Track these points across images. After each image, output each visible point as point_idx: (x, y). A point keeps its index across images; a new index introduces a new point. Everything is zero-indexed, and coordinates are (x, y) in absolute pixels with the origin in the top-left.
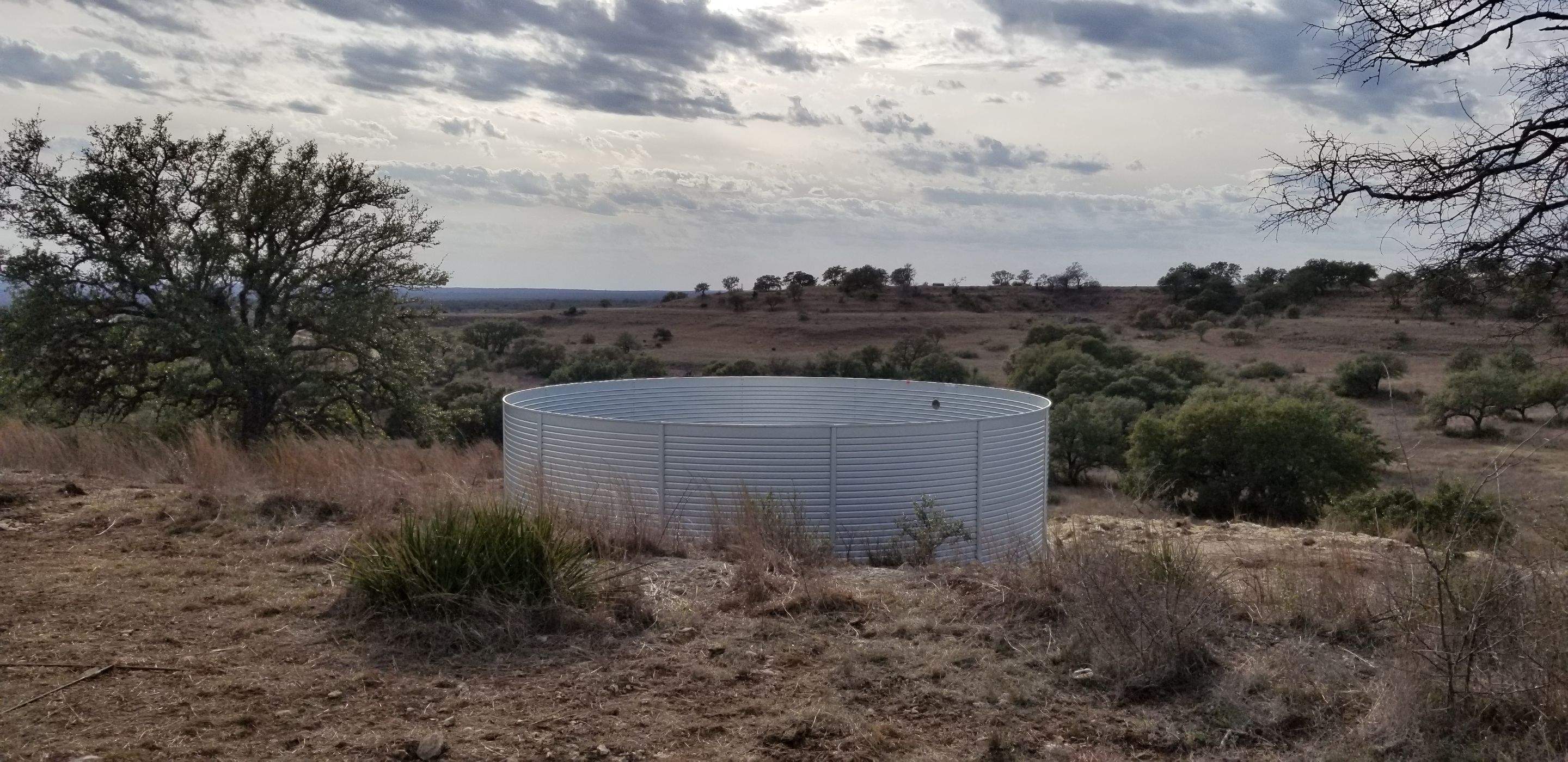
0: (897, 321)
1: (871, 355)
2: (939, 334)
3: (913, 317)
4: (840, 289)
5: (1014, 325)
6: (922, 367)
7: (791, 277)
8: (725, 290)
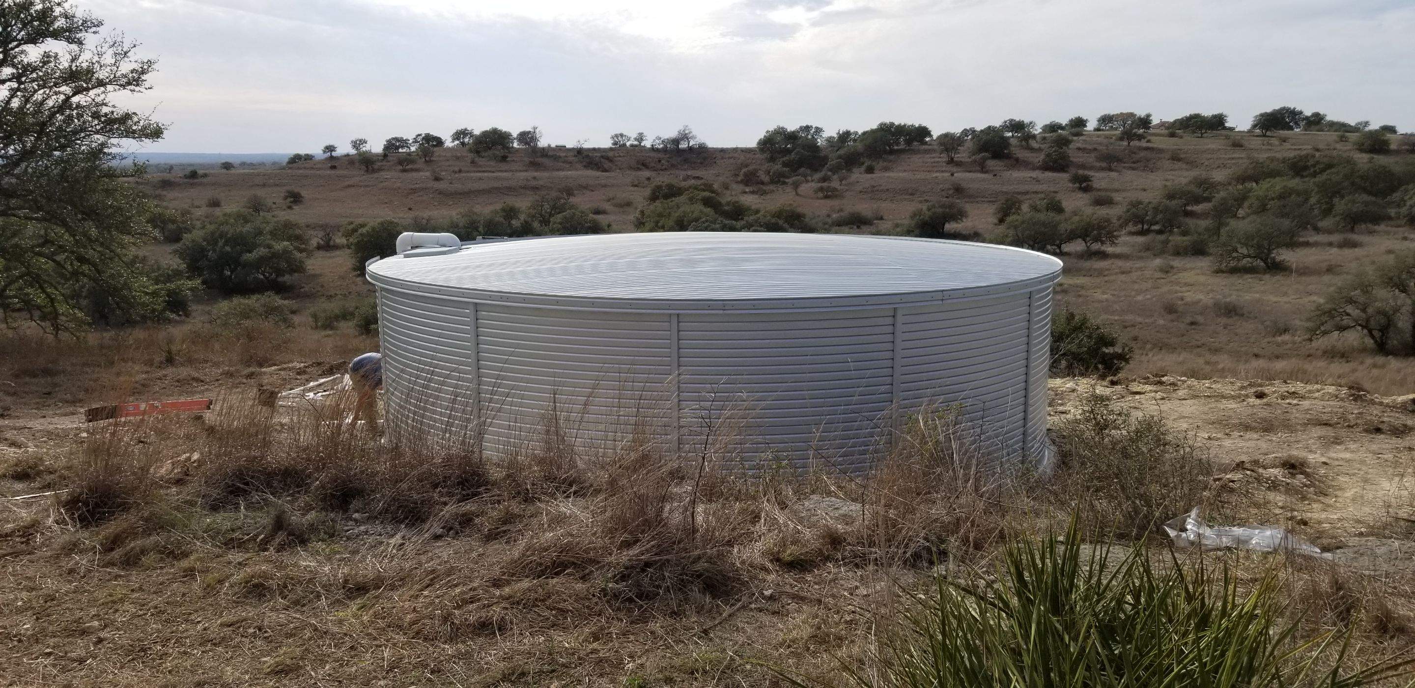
0: (527, 180)
1: (510, 213)
2: (570, 192)
3: (543, 176)
4: (470, 151)
5: (636, 183)
6: (561, 223)
7: (419, 139)
8: (353, 152)
